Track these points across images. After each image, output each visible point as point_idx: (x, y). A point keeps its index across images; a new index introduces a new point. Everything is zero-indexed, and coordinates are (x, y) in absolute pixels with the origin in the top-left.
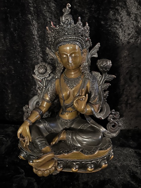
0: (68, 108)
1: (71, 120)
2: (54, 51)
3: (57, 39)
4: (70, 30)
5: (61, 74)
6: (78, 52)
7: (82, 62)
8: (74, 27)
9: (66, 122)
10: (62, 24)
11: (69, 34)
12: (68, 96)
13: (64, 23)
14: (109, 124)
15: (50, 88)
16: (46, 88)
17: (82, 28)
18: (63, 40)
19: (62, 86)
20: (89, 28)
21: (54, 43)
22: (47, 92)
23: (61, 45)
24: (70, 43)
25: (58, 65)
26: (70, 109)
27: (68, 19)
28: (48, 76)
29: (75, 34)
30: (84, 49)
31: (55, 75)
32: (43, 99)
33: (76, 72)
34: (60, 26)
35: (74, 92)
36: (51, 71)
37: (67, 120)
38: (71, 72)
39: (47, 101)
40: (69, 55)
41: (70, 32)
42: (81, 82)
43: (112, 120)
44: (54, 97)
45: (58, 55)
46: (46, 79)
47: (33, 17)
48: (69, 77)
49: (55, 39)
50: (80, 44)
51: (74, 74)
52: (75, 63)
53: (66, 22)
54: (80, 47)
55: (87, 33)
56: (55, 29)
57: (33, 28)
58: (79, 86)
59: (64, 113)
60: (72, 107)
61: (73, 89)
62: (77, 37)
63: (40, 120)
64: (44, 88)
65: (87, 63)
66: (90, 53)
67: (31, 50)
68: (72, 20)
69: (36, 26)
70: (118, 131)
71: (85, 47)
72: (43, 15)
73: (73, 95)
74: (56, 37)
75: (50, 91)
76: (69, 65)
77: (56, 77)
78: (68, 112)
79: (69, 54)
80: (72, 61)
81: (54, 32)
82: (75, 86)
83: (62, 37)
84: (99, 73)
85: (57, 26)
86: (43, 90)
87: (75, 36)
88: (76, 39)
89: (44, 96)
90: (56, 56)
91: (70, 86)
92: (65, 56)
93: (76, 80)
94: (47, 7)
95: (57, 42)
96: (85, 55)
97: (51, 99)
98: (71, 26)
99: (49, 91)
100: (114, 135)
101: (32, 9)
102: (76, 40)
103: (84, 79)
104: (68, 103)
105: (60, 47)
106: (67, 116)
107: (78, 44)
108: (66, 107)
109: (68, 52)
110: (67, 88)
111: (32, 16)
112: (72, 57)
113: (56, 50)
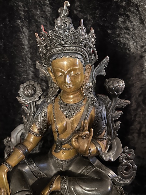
0: (64, 144)
1: (68, 161)
2: (46, 66)
3: (49, 50)
4: (67, 37)
5: (55, 98)
6: (79, 69)
7: (84, 82)
8: (74, 33)
9: (61, 164)
10: (57, 29)
11: (66, 43)
12: (65, 129)
13: (59, 28)
14: (120, 166)
15: (39, 116)
16: (34, 115)
17: (86, 36)
18: (58, 51)
19: (56, 115)
20: (94, 36)
21: (45, 56)
22: (35, 122)
23: (55, 59)
24: (67, 55)
25: (51, 85)
26: (66, 146)
27: (66, 23)
28: (37, 100)
29: (75, 43)
30: (88, 65)
31: (47, 98)
32: (30, 131)
33: (75, 95)
34: (54, 31)
35: (72, 123)
36: (42, 93)
37: (62, 161)
38: (70, 95)
39: (36, 135)
40: (66, 72)
41: (68, 41)
42: (82, 109)
43: (124, 161)
44: (45, 128)
45: (52, 72)
46: (35, 103)
47: (24, 23)
48: (66, 102)
49: (47, 49)
50: (82, 58)
51: (74, 97)
52: (75, 83)
53: (63, 27)
54: (82, 62)
55: (92, 42)
56: (47, 37)
57: (23, 37)
58: (79, 114)
59: (59, 151)
60: (69, 143)
61: (72, 119)
62: (77, 48)
63: (25, 161)
64: (32, 116)
65: (91, 84)
66: (95, 70)
67: (20, 63)
68: (71, 25)
69: (26, 34)
70: (133, 177)
71: (89, 61)
72: (36, 21)
73: (72, 128)
74: (48, 47)
75: (40, 120)
76: (66, 86)
77: (49, 101)
78: (64, 150)
79: (67, 70)
80: (71, 80)
81: (46, 41)
82: (74, 114)
83: (56, 48)
84: (107, 97)
85: (50, 32)
86: (31, 118)
87: (75, 46)
88: (76, 50)
89: (31, 126)
90: (49, 73)
91: (68, 114)
92: (60, 74)
93: (76, 107)
94: (41, 11)
95: (50, 54)
96: (88, 72)
97: (40, 131)
98: (70, 32)
99: (38, 120)
100: (128, 182)
101: (23, 13)
102: (77, 52)
103: (87, 105)
104: (64, 137)
105: (54, 61)
106: (62, 155)
107: (79, 57)
108: (62, 143)
109: (65, 68)
110: (64, 117)
111: (22, 22)
112: (70, 76)
113: (49, 65)
